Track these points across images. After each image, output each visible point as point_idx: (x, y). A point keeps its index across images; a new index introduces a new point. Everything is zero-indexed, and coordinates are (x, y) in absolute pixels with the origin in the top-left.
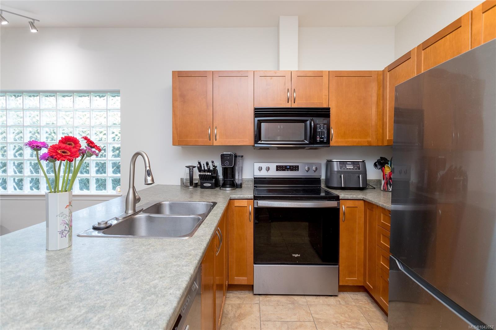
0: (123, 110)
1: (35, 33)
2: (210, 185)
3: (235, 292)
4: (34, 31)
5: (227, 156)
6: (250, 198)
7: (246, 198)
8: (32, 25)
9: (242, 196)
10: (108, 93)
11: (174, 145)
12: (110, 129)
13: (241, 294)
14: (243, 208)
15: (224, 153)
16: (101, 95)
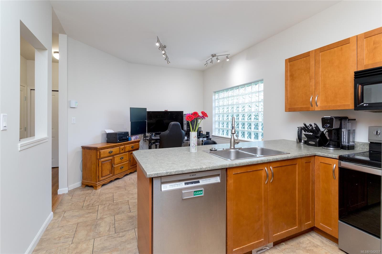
0: (265, 91)
1: (229, 61)
2: (314, 143)
3: (324, 238)
4: (228, 60)
5: (328, 120)
6: (334, 157)
7: (329, 157)
8: (227, 58)
9: (326, 154)
10: (259, 82)
11: (286, 111)
12: (261, 103)
13: (327, 242)
14: (328, 165)
15: (325, 117)
16: (256, 84)
